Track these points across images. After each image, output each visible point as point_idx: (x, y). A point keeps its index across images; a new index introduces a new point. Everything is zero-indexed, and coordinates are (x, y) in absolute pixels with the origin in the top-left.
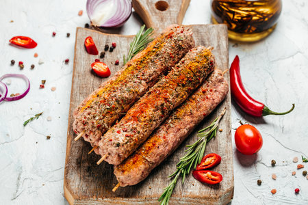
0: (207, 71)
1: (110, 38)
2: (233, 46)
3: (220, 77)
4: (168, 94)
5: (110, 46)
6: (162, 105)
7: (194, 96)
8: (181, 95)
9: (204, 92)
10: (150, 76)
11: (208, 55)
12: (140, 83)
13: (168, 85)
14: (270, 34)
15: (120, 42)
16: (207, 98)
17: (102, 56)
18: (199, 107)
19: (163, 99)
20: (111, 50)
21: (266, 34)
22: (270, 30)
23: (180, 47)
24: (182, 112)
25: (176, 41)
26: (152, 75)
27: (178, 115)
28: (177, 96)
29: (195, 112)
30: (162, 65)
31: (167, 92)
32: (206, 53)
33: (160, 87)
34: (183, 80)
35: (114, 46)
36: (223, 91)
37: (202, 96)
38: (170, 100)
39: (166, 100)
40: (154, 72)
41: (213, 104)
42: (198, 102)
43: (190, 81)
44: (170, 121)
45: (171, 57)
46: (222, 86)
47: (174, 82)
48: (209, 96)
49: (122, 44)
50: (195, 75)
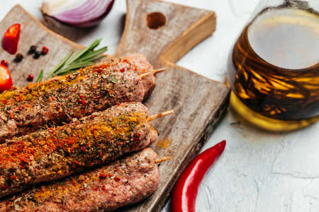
0: (123, 147)
1: (48, 38)
2: (232, 124)
3: (145, 165)
4: (32, 157)
5: (39, 49)
6: (12, 170)
7: (82, 177)
8: (55, 167)
9: (102, 178)
10: (28, 117)
11: (137, 123)
12: (5, 122)
13: (43, 142)
14: (301, 129)
15: (58, 50)
16: (103, 188)
17: (19, 59)
18: (83, 198)
19: (19, 162)
20: (37, 56)
21: (294, 126)
22: (305, 123)
23: (105, 94)
24: (47, 193)
25: (103, 81)
26: (33, 118)
27: (37, 196)
28: (47, 166)
29: (71, 202)
30: (58, 109)
31: (32, 153)
32: (135, 119)
33: (29, 140)
34: (70, 145)
35: (45, 52)
36: (140, 188)
37: (96, 183)
38: (31, 168)
39: (24, 165)
40: (39, 114)
41: (109, 202)
42: (84, 189)
43: (82, 152)
44: (19, 199)
45: (80, 102)
46: (143, 179)
47: (54, 142)
48: (108, 187)
49: (59, 54)
50: (95, 145)
